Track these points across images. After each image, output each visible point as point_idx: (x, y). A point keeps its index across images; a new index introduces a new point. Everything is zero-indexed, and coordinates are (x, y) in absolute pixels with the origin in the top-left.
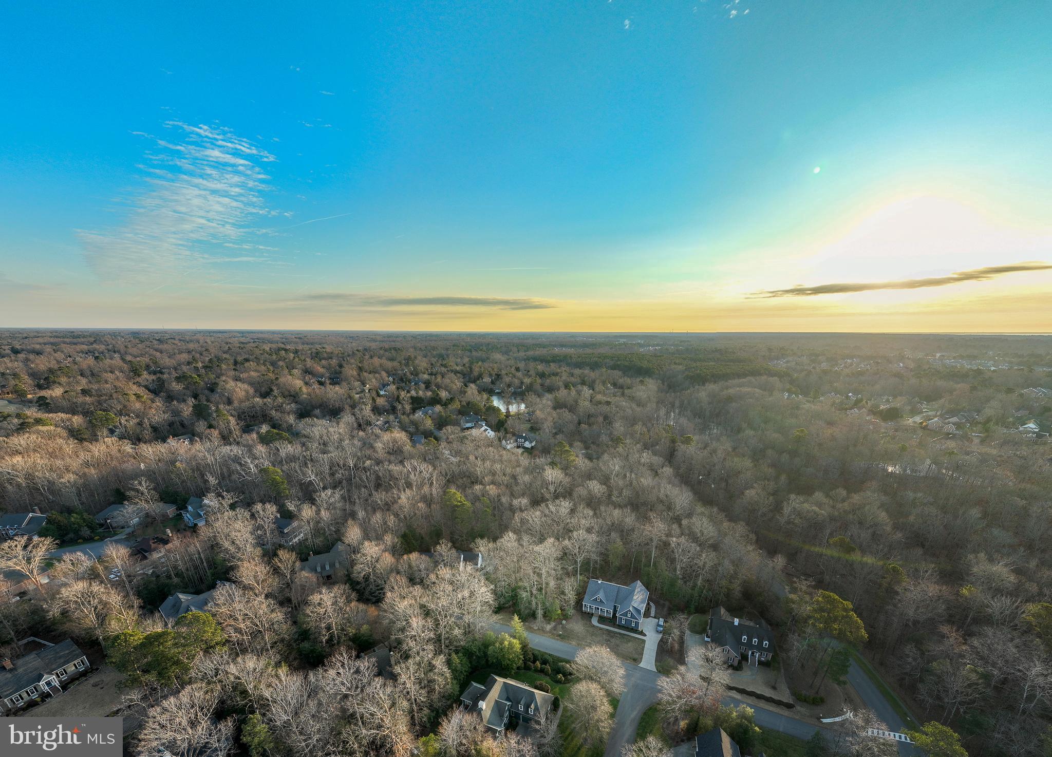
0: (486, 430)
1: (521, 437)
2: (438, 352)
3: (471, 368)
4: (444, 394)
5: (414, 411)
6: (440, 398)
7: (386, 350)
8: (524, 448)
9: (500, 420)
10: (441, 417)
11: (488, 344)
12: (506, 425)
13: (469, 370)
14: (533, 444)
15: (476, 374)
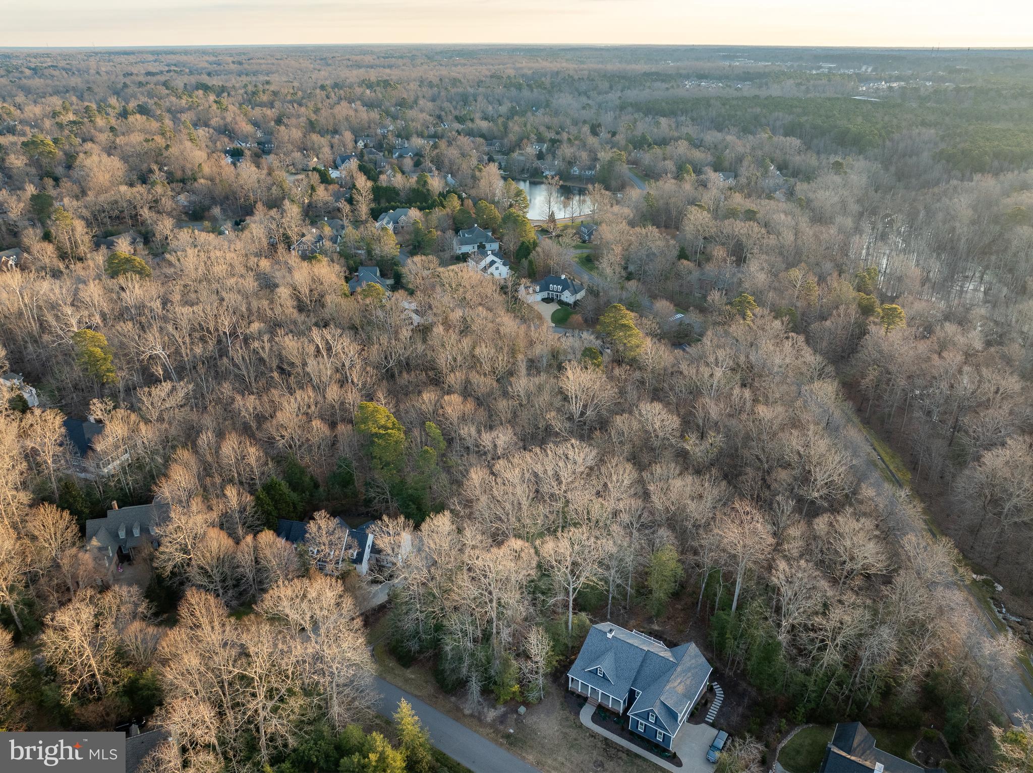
0: (493, 263)
1: (558, 281)
2: (460, 90)
3: (506, 127)
4: (436, 183)
5: (375, 214)
6: (428, 190)
7: (370, 86)
8: (561, 302)
9: (523, 243)
10: (417, 232)
11: (557, 73)
12: (533, 255)
13: (502, 129)
14: (579, 296)
15: (512, 137)
